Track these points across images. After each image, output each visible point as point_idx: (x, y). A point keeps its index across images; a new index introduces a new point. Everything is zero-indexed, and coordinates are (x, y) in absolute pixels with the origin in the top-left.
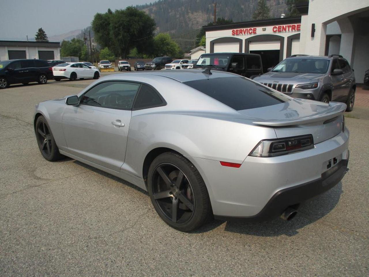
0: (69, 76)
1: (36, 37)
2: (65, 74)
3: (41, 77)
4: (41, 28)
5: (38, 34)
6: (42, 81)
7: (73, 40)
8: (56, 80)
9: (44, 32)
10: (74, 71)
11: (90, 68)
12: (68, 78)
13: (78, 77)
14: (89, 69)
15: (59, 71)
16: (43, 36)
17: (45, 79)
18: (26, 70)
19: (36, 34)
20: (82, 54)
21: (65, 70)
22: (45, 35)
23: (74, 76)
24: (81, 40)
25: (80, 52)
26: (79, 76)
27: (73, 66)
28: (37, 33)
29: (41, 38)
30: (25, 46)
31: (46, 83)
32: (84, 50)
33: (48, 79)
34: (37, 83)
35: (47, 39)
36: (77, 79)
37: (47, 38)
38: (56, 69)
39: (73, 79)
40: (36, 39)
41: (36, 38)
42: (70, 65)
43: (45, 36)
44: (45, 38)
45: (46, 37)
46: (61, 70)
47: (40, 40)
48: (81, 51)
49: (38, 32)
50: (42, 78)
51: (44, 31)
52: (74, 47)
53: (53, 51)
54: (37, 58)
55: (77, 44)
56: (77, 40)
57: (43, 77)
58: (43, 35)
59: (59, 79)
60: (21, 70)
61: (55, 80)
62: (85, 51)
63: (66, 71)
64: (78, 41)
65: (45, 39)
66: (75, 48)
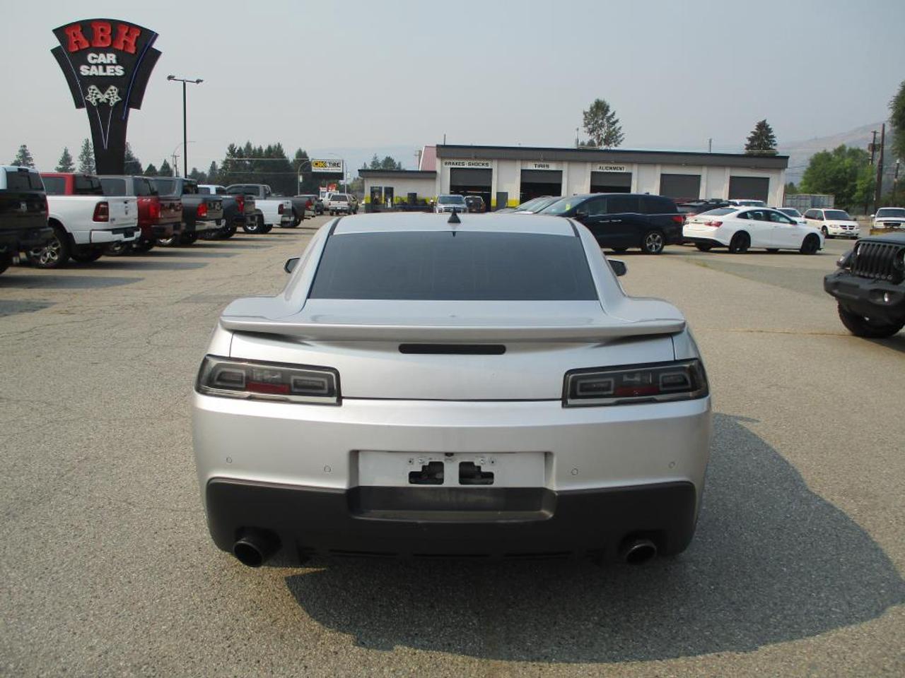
0: (726, 241)
1: (748, 142)
2: (717, 233)
3: (651, 236)
4: (765, 121)
5: (753, 135)
6: (651, 247)
7: (840, 150)
8: (698, 248)
9: (770, 131)
10: (746, 230)
11: (794, 223)
12: (726, 245)
13: (752, 245)
14: (789, 226)
15: (705, 226)
16: (766, 141)
17: (658, 242)
18: (613, 219)
19: (749, 136)
20: (858, 188)
21: (719, 224)
22: (772, 137)
23: (741, 242)
24: (862, 151)
25: (852, 183)
26: (756, 242)
27: (743, 216)
28: (752, 132)
29: (759, 146)
30: (701, 165)
31: (659, 253)
32: (864, 178)
33: (667, 243)
34: (640, 250)
35: (774, 147)
36: (749, 250)
37: (775, 145)
38: (698, 221)
39: (738, 249)
40: (749, 147)
41: (746, 145)
42: (736, 213)
43: (769, 141)
44: (770, 146)
45: (771, 144)
46: (710, 224)
47: (756, 151)
48: (854, 181)
49: (756, 131)
50: (653, 240)
51: (770, 127)
52: (837, 167)
53: (767, 179)
54: (655, 191)
55: (848, 161)
56: (850, 149)
57: (655, 237)
58: (767, 137)
59: (705, 245)
60: (604, 218)
61: (696, 249)
62: (868, 179)
63: (721, 226)
64: (854, 153)
65: (770, 149)
66: (839, 171)
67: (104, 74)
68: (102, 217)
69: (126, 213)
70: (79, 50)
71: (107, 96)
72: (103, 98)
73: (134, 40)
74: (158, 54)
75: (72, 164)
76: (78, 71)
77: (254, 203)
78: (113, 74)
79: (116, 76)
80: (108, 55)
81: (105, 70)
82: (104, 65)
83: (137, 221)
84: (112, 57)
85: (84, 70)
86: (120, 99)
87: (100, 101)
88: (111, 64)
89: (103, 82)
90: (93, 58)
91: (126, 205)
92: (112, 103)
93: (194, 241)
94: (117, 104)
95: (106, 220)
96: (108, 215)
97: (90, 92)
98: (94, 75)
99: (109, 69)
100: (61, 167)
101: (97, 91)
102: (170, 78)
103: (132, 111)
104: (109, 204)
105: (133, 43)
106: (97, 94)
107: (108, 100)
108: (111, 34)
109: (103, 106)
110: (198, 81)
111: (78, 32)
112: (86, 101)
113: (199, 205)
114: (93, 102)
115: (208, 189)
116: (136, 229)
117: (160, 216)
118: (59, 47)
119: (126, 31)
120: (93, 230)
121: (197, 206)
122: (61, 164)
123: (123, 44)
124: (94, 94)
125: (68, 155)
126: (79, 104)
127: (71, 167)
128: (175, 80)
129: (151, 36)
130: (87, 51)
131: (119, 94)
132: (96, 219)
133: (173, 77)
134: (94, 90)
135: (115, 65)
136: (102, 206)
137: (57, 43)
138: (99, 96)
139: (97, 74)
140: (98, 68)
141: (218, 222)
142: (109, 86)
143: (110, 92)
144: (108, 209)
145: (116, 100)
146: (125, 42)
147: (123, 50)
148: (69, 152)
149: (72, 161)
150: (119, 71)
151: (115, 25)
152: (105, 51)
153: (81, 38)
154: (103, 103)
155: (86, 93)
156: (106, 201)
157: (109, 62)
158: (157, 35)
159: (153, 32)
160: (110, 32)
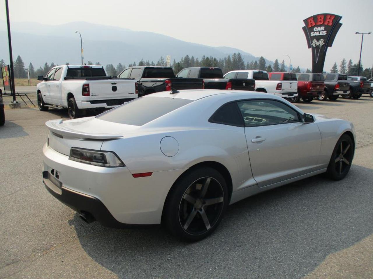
67: (319, 35)
68: (279, 88)
69: (290, 87)
70: (311, 27)
71: (319, 43)
72: (318, 44)
73: (332, 20)
74: (341, 25)
75: (337, 68)
76: (310, 34)
77: (371, 84)
78: (322, 34)
79: (323, 35)
80: (322, 27)
81: (320, 33)
82: (319, 31)
83: (297, 90)
84: (322, 28)
85: (312, 34)
86: (324, 44)
87: (316, 45)
88: (322, 31)
89: (318, 38)
90: (316, 29)
91: (291, 84)
92: (321, 45)
93: (336, 99)
94: (323, 45)
95: (280, 89)
96: (281, 87)
97: (313, 42)
98: (316, 36)
99: (321, 32)
100: (333, 69)
101: (316, 41)
102: (357, 33)
103: (329, 48)
104: (282, 84)
105: (331, 21)
106: (316, 42)
107: (320, 44)
108: (323, 19)
109: (317, 47)
110: (369, 33)
111: (312, 20)
112: (312, 46)
113: (336, 84)
114: (314, 46)
115: (357, 78)
116: (296, 93)
117: (311, 89)
118: (305, 27)
119: (329, 17)
120: (276, 93)
121: (335, 85)
122: (333, 68)
123: (327, 23)
124: (315, 43)
125: (336, 65)
126: (309, 47)
127: (337, 69)
128: (359, 34)
129: (339, 18)
130: (314, 26)
131: (324, 42)
132: (277, 89)
133: (358, 33)
134: (315, 41)
135: (323, 31)
136: (280, 84)
137: (304, 25)
138: (316, 43)
139: (316, 35)
140: (317, 32)
141: (345, 92)
142: (320, 39)
143: (321, 41)
144: (281, 85)
145: (322, 44)
146: (328, 21)
147: (327, 25)
148: (336, 64)
149: (337, 67)
150: (325, 33)
151: (325, 15)
152: (320, 26)
153: (313, 22)
154: (317, 46)
155: (312, 42)
156: (281, 82)
157: (321, 30)
158: (341, 17)
159: (340, 16)
160: (323, 18)
